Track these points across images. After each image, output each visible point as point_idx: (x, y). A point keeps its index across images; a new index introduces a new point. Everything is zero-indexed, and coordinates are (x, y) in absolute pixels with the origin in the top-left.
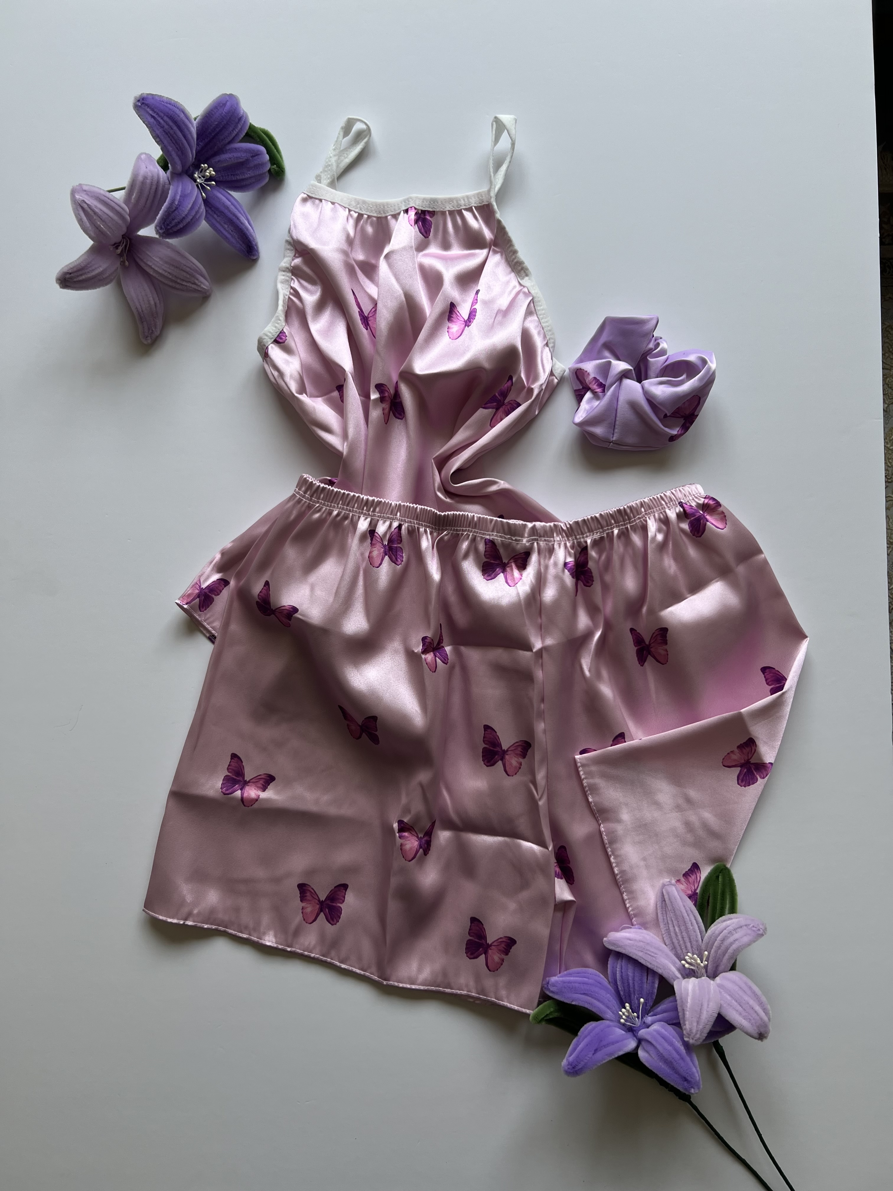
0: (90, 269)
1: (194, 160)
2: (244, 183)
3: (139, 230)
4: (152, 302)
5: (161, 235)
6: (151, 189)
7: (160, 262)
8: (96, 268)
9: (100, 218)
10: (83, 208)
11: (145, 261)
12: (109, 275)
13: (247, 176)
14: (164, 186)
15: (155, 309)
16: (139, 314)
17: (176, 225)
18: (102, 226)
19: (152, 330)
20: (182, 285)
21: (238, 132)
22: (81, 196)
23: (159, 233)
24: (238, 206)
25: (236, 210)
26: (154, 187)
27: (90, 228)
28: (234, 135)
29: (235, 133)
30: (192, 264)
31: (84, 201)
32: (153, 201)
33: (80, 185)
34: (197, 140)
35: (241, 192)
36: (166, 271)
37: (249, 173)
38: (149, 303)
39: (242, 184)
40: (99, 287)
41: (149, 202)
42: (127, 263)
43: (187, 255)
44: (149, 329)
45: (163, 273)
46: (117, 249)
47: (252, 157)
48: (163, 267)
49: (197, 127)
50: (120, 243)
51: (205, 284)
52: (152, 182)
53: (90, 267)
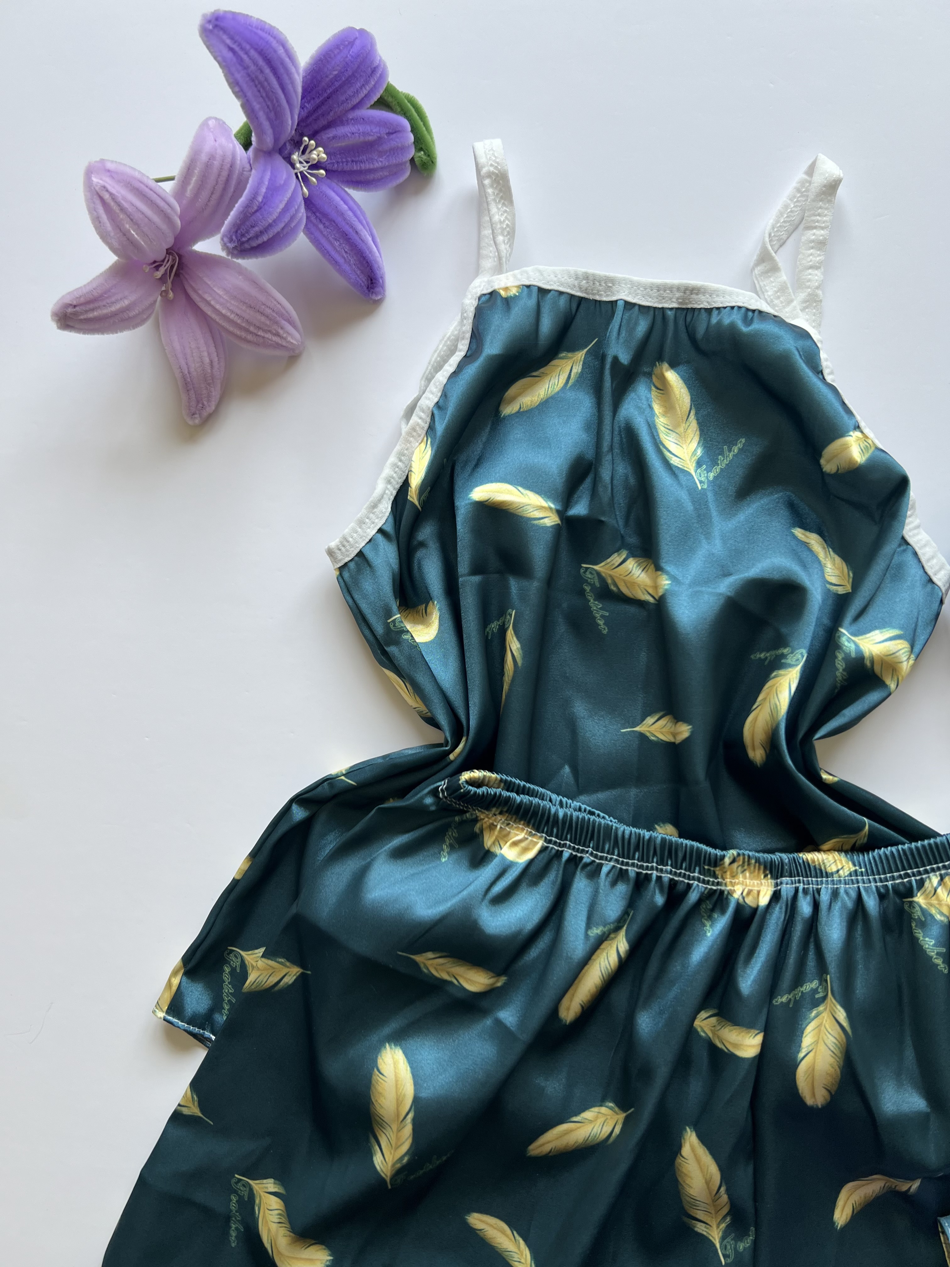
0: (108, 301)
1: (294, 132)
2: (370, 177)
3: (195, 240)
5: (230, 252)
6: (219, 175)
7: (225, 297)
11: (200, 292)
12: (140, 314)
13: (377, 165)
14: (241, 174)
16: (184, 377)
17: (257, 236)
19: (203, 404)
20: (257, 335)
21: (369, 92)
22: (101, 179)
23: (227, 247)
24: (359, 213)
25: (355, 219)
26: (225, 174)
28: (362, 95)
29: (365, 91)
30: (275, 302)
32: (222, 196)
33: (102, 161)
34: (303, 98)
35: (365, 190)
37: (381, 159)
39: (368, 177)
40: (122, 329)
41: (216, 196)
42: (171, 295)
43: (269, 286)
44: (198, 402)
46: (157, 270)
47: (389, 134)
49: (303, 78)
50: (163, 261)
51: (294, 336)
52: (222, 165)
53: (107, 298)
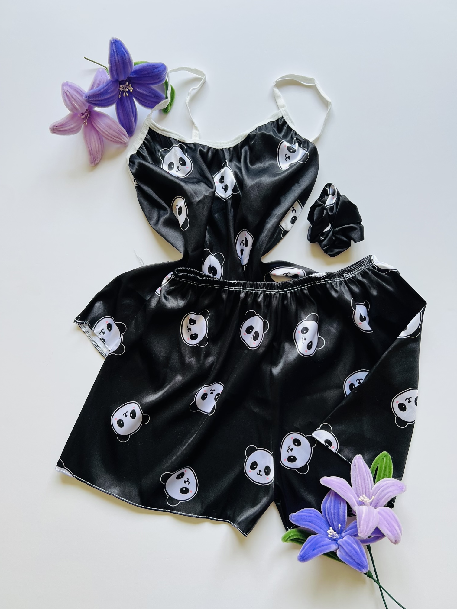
4: (97, 146)
8: (70, 125)
9: (74, 100)
10: (66, 94)
15: (98, 149)
18: (75, 104)
27: (69, 105)
31: (67, 90)
36: (106, 131)
38: (96, 146)
45: (105, 132)
48: (105, 129)
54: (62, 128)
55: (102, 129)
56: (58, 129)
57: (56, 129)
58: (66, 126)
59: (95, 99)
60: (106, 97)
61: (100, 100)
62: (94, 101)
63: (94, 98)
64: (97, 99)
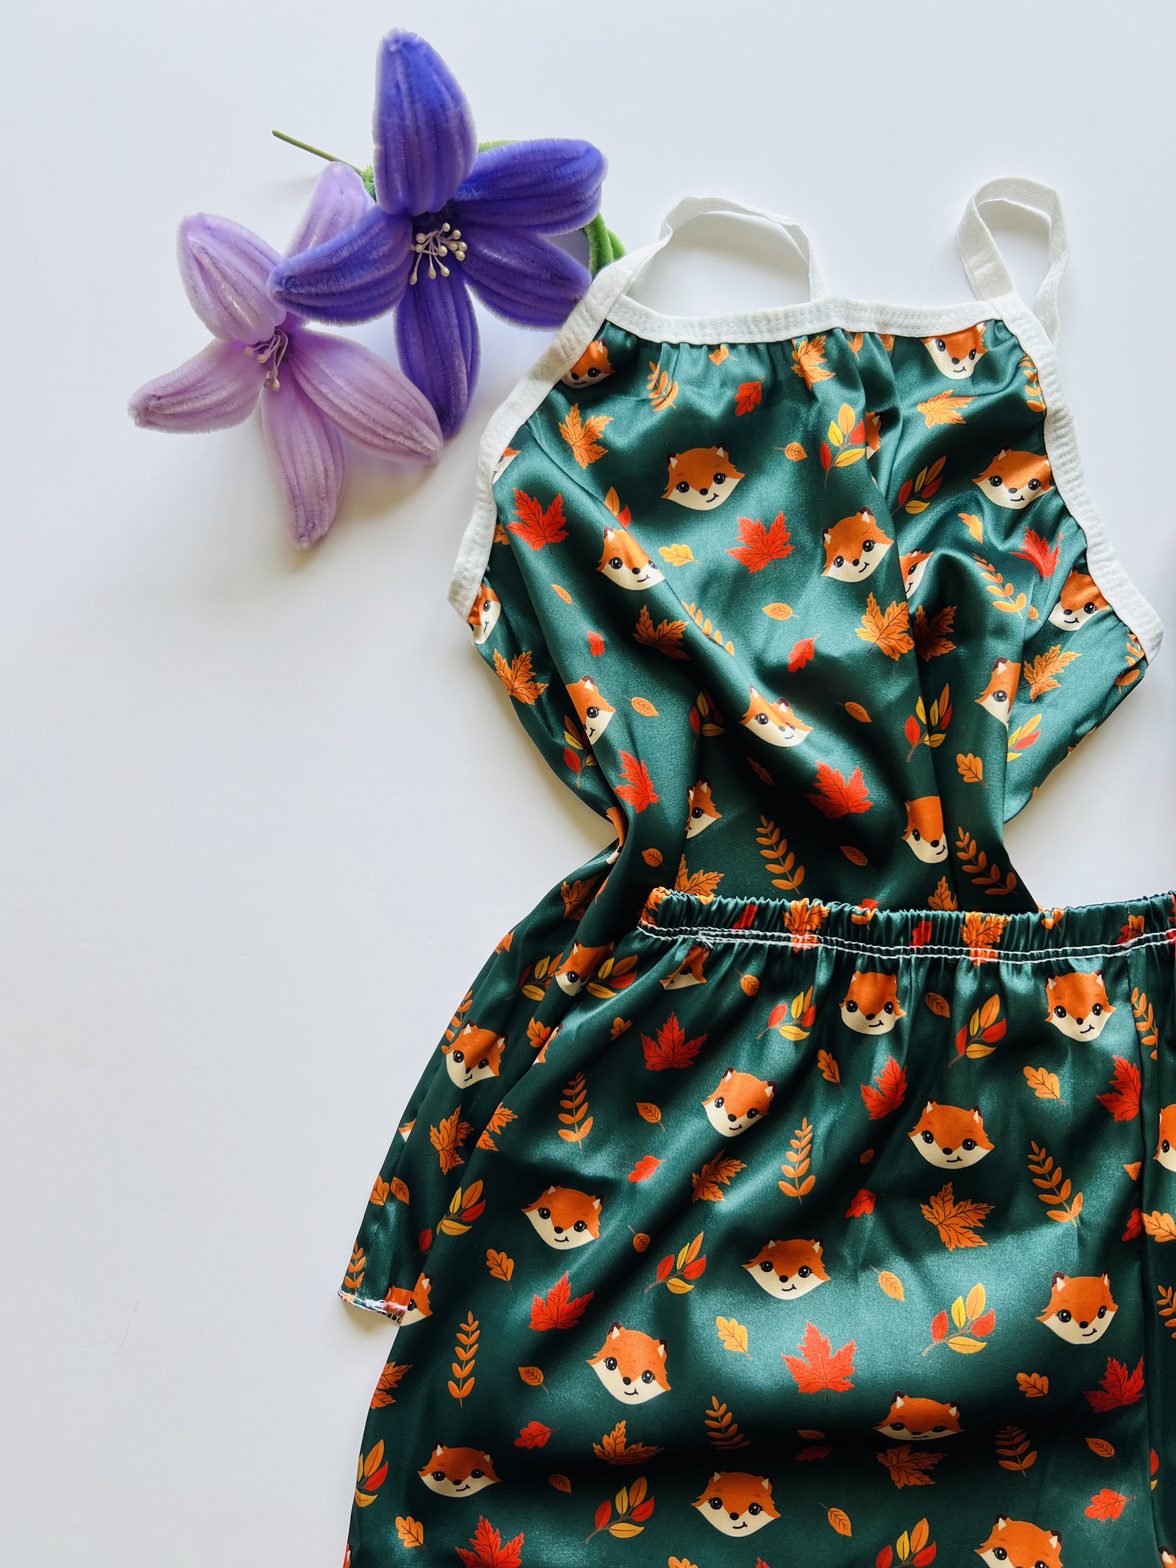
54: (182, 402)
55: (337, 401)
56: (167, 407)
57: (159, 407)
58: (197, 394)
59: (313, 290)
60: (358, 282)
61: (332, 294)
62: (310, 296)
63: (310, 284)
64: (322, 288)
